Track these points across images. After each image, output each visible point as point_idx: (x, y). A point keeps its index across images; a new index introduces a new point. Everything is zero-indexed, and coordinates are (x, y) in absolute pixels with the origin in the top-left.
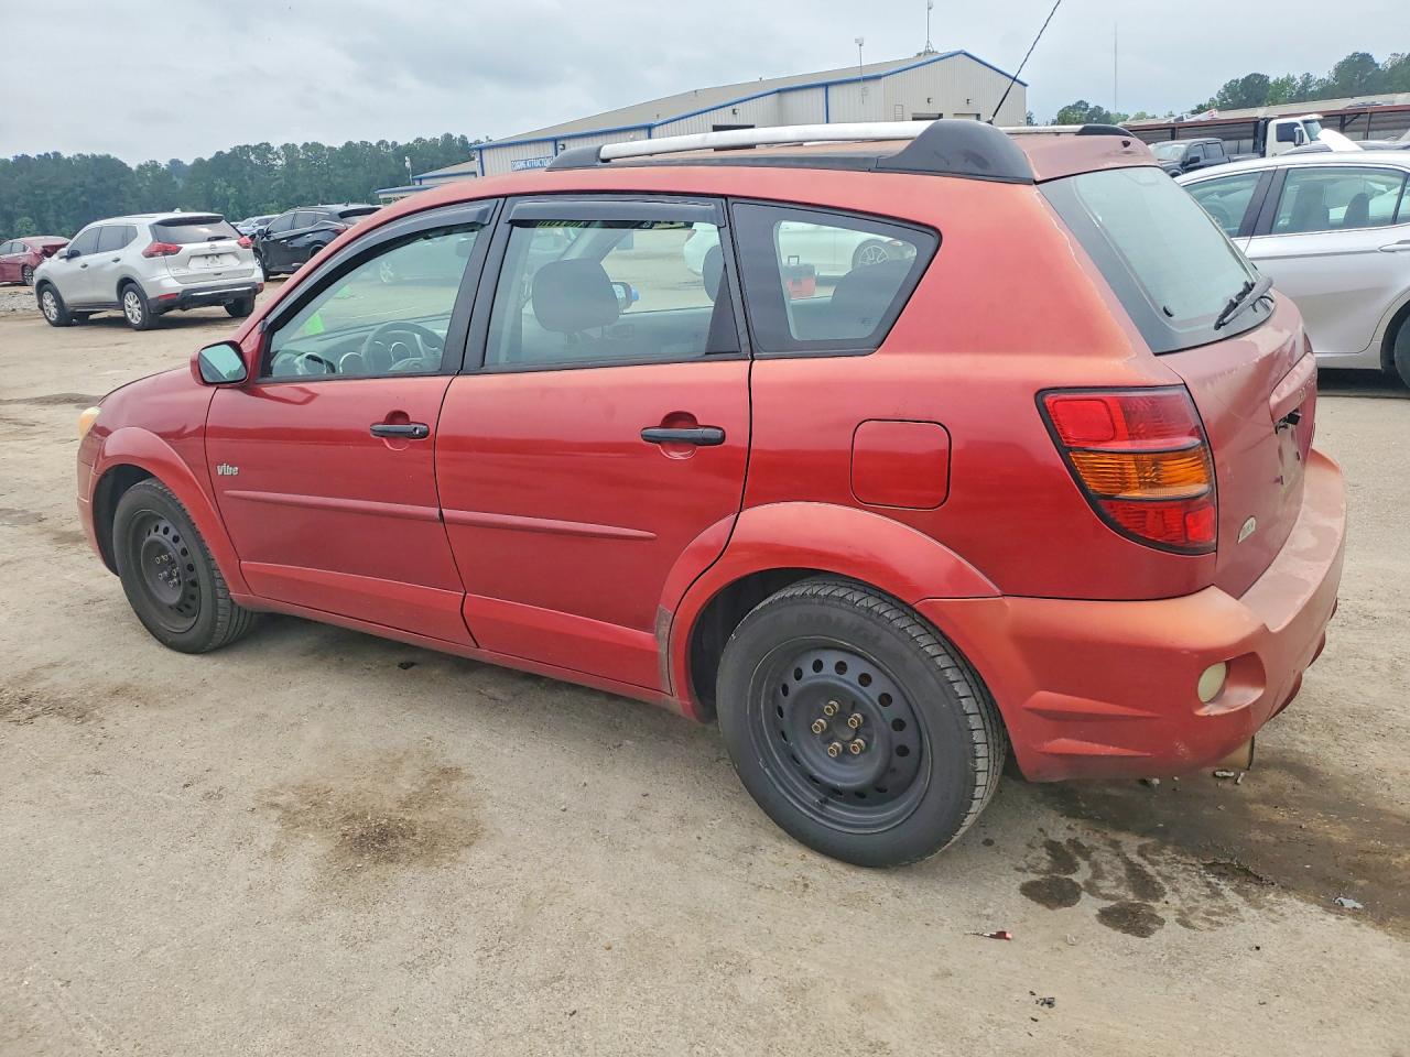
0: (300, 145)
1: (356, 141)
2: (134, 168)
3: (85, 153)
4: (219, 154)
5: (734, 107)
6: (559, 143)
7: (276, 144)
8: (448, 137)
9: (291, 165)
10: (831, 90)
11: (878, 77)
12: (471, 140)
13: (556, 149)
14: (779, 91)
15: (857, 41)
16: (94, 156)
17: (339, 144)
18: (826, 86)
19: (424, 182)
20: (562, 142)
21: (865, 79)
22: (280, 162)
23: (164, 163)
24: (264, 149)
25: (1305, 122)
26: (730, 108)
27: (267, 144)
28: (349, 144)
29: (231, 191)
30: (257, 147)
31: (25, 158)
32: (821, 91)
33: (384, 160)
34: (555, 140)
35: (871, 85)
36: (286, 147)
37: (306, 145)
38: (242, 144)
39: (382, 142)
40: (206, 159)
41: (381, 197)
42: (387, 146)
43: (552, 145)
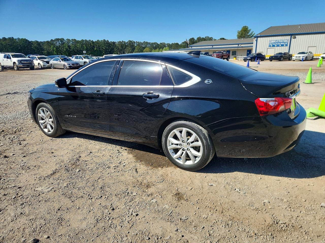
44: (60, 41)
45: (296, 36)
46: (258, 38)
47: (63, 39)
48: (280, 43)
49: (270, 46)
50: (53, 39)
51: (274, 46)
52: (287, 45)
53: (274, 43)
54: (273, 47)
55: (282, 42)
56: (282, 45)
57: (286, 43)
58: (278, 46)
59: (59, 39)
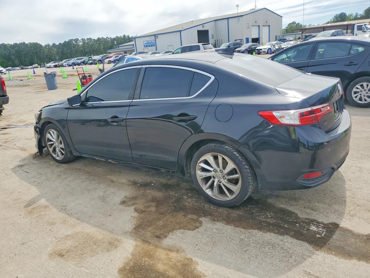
0: (86, 39)
1: (100, 37)
2: (44, 46)
3: (31, 42)
4: (65, 41)
5: (203, 25)
6: (156, 36)
7: (80, 39)
8: (124, 36)
9: (84, 44)
10: (229, 20)
11: (242, 16)
12: (130, 36)
13: (155, 37)
14: (215, 20)
15: (237, 6)
16: (33, 43)
17: (96, 38)
18: (228, 18)
19: (120, 47)
20: (157, 36)
21: (239, 16)
22: (81, 43)
23: (51, 44)
24: (76, 40)
25: (365, 25)
26: (202, 25)
27: (77, 39)
28: (99, 38)
29: (69, 51)
30: (75, 39)
31: (16, 44)
32: (226, 20)
33: (108, 42)
34: (155, 35)
35: (240, 18)
36: (82, 39)
37: (88, 38)
38: (71, 39)
39: (107, 37)
40: (62, 43)
41: (108, 52)
42: (109, 38)
43: (154, 36)
44: (74, 42)
45: (158, 36)
46: (136, 39)
47: (78, 39)
48: (150, 43)
49: (145, 47)
50: (67, 41)
51: (147, 46)
52: (154, 46)
53: (146, 44)
54: (146, 48)
55: (151, 43)
56: (152, 46)
57: (154, 44)
58: (149, 46)
59: (72, 39)
